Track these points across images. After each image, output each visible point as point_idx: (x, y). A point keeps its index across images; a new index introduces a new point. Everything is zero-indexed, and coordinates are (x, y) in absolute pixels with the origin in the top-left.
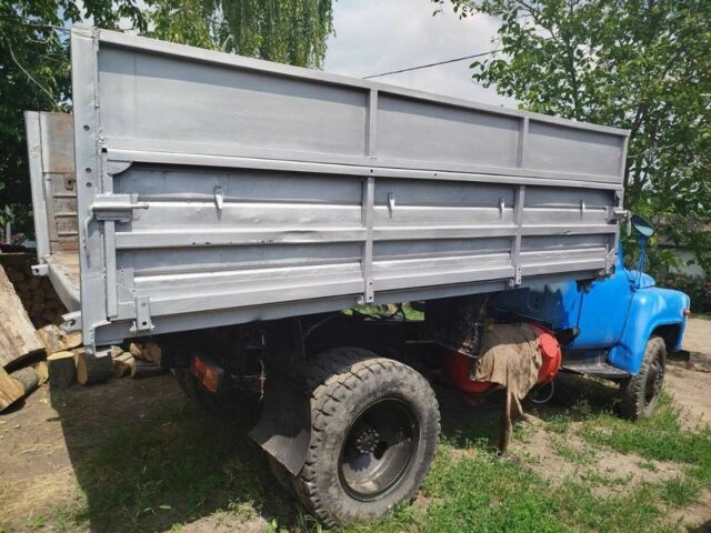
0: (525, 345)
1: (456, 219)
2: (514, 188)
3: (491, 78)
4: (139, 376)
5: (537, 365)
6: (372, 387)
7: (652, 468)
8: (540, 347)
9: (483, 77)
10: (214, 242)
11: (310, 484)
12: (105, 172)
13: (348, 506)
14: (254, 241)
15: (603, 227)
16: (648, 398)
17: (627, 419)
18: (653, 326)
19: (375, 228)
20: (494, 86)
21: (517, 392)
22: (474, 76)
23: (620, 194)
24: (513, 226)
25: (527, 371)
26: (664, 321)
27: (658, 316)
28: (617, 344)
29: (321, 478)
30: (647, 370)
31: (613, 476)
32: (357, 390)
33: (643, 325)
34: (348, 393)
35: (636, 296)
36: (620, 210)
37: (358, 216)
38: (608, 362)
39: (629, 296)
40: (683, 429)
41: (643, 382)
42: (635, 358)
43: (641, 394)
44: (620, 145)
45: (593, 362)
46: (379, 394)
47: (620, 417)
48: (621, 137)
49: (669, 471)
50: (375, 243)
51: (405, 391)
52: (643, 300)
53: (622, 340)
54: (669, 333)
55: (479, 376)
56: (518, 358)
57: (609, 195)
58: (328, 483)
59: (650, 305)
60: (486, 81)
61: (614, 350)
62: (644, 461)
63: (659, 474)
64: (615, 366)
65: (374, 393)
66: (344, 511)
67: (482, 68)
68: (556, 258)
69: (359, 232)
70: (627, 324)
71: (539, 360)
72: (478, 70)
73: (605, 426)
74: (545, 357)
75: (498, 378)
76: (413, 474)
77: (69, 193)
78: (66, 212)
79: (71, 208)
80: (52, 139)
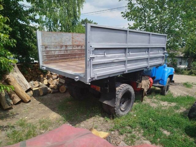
0: (147, 80)
1: (139, 55)
2: (148, 48)
3: (126, 17)
4: (53, 93)
5: (149, 84)
6: (125, 89)
7: (171, 104)
8: (150, 80)
9: (124, 16)
10: (105, 62)
11: (115, 109)
12: (91, 50)
13: (121, 113)
14: (110, 62)
15: (162, 55)
16: (167, 91)
17: (163, 95)
18: (168, 76)
19: (128, 58)
20: (127, 18)
21: (146, 90)
22: (122, 16)
23: (165, 48)
24: (148, 56)
25: (147, 86)
26: (170, 74)
27: (169, 73)
28: (161, 80)
29: (117, 107)
30: (167, 85)
31: (164, 106)
32: (123, 90)
33: (166, 75)
34: (121, 91)
35: (165, 69)
36: (165, 51)
37: (124, 55)
38: (159, 83)
39: (163, 69)
40: (174, 96)
41: (166, 87)
42: (165, 82)
43: (166, 90)
44: (166, 38)
45: (157, 84)
46: (126, 91)
47: (161, 95)
48: (166, 36)
49: (173, 104)
50: (128, 61)
51: (130, 90)
52: (166, 70)
53: (162, 79)
54: (171, 77)
55: (139, 87)
56: (146, 83)
57: (163, 48)
58: (118, 108)
59: (168, 71)
60: (125, 17)
61: (160, 81)
62: (169, 103)
63: (172, 105)
64: (161, 84)
65: (125, 91)
66: (121, 114)
67: (124, 14)
68: (154, 62)
69: (125, 59)
70: (163, 75)
71: (150, 83)
72: (123, 14)
73: (159, 97)
74: (151, 82)
75: (143, 87)
76: (130, 106)
77: (46, 50)
78: (45, 54)
79: (46, 54)
80: (42, 37)
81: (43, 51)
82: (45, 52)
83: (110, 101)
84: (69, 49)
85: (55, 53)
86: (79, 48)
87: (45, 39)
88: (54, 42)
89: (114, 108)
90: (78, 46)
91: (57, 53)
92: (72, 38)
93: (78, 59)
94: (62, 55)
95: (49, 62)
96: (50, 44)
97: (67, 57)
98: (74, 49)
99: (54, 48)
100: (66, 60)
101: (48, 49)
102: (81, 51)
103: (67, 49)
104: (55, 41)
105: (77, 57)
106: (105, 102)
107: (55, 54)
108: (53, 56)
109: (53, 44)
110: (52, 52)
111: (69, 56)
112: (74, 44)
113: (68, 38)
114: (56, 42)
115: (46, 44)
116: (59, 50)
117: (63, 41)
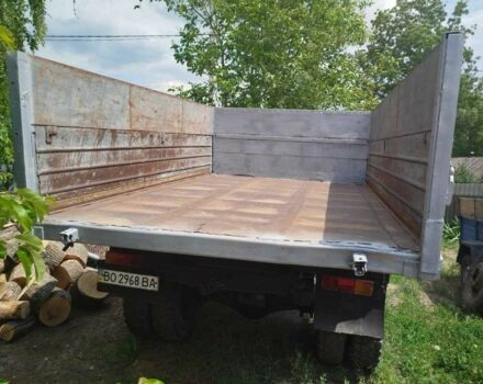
77: (49, 148)
78: (46, 169)
79: (50, 164)
80: (36, 85)
81: (40, 153)
82: (47, 156)
83: (361, 320)
84: (122, 146)
85: (79, 162)
86: (146, 142)
87: (49, 94)
88: (78, 114)
89: (379, 340)
90: (143, 134)
91: (86, 161)
92: (131, 104)
93: (142, 186)
94: (102, 170)
95: (60, 203)
96: (63, 121)
97: (115, 177)
98: (134, 145)
99: (78, 140)
100: (114, 192)
101: (57, 145)
102: (150, 153)
103: (116, 146)
104: (82, 110)
105: (140, 174)
106: (343, 328)
107: (82, 166)
108: (73, 173)
109: (75, 121)
110: (73, 157)
111: (121, 173)
112: (134, 127)
113: (118, 103)
114: (84, 115)
115: (53, 117)
116: (92, 147)
117: (106, 113)
